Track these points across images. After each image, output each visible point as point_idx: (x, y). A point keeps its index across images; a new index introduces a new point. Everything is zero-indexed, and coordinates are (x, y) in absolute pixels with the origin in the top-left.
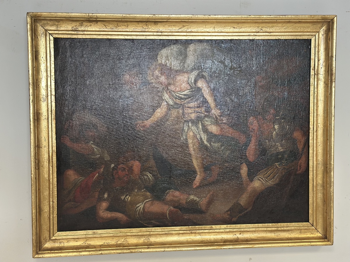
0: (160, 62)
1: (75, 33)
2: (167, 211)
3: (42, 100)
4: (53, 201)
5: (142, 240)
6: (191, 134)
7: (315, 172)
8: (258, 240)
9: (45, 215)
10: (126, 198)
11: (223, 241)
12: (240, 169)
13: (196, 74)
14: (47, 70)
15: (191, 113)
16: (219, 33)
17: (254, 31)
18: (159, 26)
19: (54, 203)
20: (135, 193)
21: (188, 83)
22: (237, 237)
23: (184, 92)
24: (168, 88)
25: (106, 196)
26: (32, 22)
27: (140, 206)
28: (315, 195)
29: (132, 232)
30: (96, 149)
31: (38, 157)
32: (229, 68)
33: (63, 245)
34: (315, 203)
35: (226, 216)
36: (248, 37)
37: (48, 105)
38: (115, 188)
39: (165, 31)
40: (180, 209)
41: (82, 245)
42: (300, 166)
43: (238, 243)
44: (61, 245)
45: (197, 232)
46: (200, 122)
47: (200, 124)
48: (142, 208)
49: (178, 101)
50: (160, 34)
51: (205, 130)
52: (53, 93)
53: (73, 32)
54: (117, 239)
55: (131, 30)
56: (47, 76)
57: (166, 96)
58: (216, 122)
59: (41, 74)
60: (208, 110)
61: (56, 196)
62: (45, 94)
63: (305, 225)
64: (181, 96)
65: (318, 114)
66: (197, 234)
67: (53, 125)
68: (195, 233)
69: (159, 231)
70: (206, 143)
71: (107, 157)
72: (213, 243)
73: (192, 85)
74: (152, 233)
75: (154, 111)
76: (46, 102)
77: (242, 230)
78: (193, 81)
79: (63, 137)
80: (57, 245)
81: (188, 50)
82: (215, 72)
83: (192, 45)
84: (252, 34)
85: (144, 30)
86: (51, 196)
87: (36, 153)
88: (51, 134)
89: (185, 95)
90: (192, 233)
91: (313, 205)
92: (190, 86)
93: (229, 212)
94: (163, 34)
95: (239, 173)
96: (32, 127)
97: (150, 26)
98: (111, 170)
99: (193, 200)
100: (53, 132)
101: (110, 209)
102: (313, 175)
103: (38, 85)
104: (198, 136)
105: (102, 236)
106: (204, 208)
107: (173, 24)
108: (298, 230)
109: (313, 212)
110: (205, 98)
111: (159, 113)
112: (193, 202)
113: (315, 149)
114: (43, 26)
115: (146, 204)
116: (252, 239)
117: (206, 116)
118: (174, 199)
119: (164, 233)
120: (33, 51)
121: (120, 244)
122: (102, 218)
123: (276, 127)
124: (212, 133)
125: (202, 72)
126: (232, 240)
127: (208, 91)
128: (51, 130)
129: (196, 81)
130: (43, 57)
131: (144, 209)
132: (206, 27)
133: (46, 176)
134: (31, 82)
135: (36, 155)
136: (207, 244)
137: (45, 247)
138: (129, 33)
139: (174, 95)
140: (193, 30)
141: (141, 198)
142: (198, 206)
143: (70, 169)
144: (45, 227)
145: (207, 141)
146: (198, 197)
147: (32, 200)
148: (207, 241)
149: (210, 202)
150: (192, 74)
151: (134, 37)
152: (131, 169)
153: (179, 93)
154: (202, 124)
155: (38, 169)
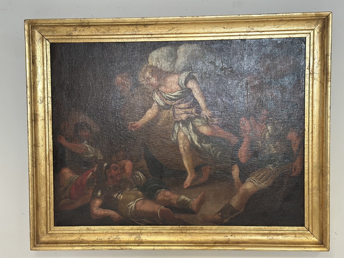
0: (150, 64)
1: (70, 37)
2: (158, 209)
3: (39, 102)
4: (50, 197)
5: (133, 238)
6: (182, 134)
7: (310, 174)
8: (250, 242)
9: (43, 210)
10: (118, 196)
11: (213, 242)
12: (232, 170)
13: (186, 75)
14: (44, 73)
15: (181, 114)
16: (209, 34)
17: (245, 30)
18: (149, 29)
19: (51, 199)
20: (127, 192)
21: (179, 84)
22: (229, 239)
23: (174, 93)
24: (158, 89)
25: (99, 194)
26: (29, 29)
27: (132, 204)
28: (310, 199)
29: (124, 230)
30: (90, 148)
31: (35, 156)
32: (220, 69)
33: (59, 239)
34: (311, 207)
35: (217, 217)
36: (239, 37)
37: (45, 107)
38: (108, 186)
39: (155, 33)
40: (171, 209)
41: (76, 240)
42: (295, 169)
43: (228, 245)
44: (57, 239)
45: (187, 232)
46: (191, 123)
47: (191, 125)
48: (133, 206)
49: (169, 102)
50: (150, 36)
51: (196, 131)
52: (50, 95)
53: (67, 37)
54: (109, 235)
55: (122, 34)
56: (44, 79)
57: (157, 97)
58: (207, 123)
59: (38, 78)
60: (199, 111)
61: (53, 192)
62: (42, 96)
63: (300, 229)
64: (171, 96)
65: (314, 114)
66: (187, 234)
67: (49, 125)
68: (186, 233)
69: (150, 230)
70: (196, 143)
71: (100, 157)
72: (203, 244)
73: (182, 85)
74: (143, 231)
75: (145, 112)
76: (43, 103)
77: (233, 231)
78: (183, 82)
79: (59, 137)
80: (53, 239)
81: (178, 51)
82: (205, 73)
83: (182, 46)
84: (243, 34)
85: (134, 33)
86: (48, 193)
87: (33, 152)
88: (48, 134)
89: (175, 96)
90: (182, 233)
91: (309, 209)
92: (180, 86)
93: (220, 214)
94: (153, 37)
95: (230, 174)
96: (29, 127)
97: (140, 29)
98: (104, 169)
99: (184, 200)
100: (49, 132)
101: (102, 206)
102: (309, 178)
103: (36, 88)
104: (189, 137)
105: (95, 232)
106: (194, 208)
107: (162, 27)
108: (293, 234)
109: (309, 216)
110: (196, 99)
111: (150, 114)
112: (184, 202)
113: (310, 151)
114: (40, 32)
115: (138, 203)
116: (244, 241)
117: (196, 117)
118: (165, 198)
119: (154, 231)
120: (30, 56)
121: (112, 240)
122: (96, 215)
123: (269, 128)
124: (202, 134)
125: (192, 73)
126: (223, 242)
127: (198, 92)
128: (48, 130)
129: (186, 83)
130: (40, 61)
131: (135, 207)
132: (196, 28)
133: (43, 173)
134: (28, 85)
135: (33, 154)
136: (197, 244)
137: (43, 240)
138: (120, 36)
139: (165, 96)
140: (183, 32)
141: (133, 197)
142: (189, 206)
143: (66, 167)
144: (43, 222)
145: (198, 142)
146: (188, 198)
147: (29, 196)
148: (197, 242)
149: (201, 203)
150: (182, 75)
151: (125, 41)
152: (123, 168)
153: (169, 94)
154: (192, 124)
155: (36, 166)
